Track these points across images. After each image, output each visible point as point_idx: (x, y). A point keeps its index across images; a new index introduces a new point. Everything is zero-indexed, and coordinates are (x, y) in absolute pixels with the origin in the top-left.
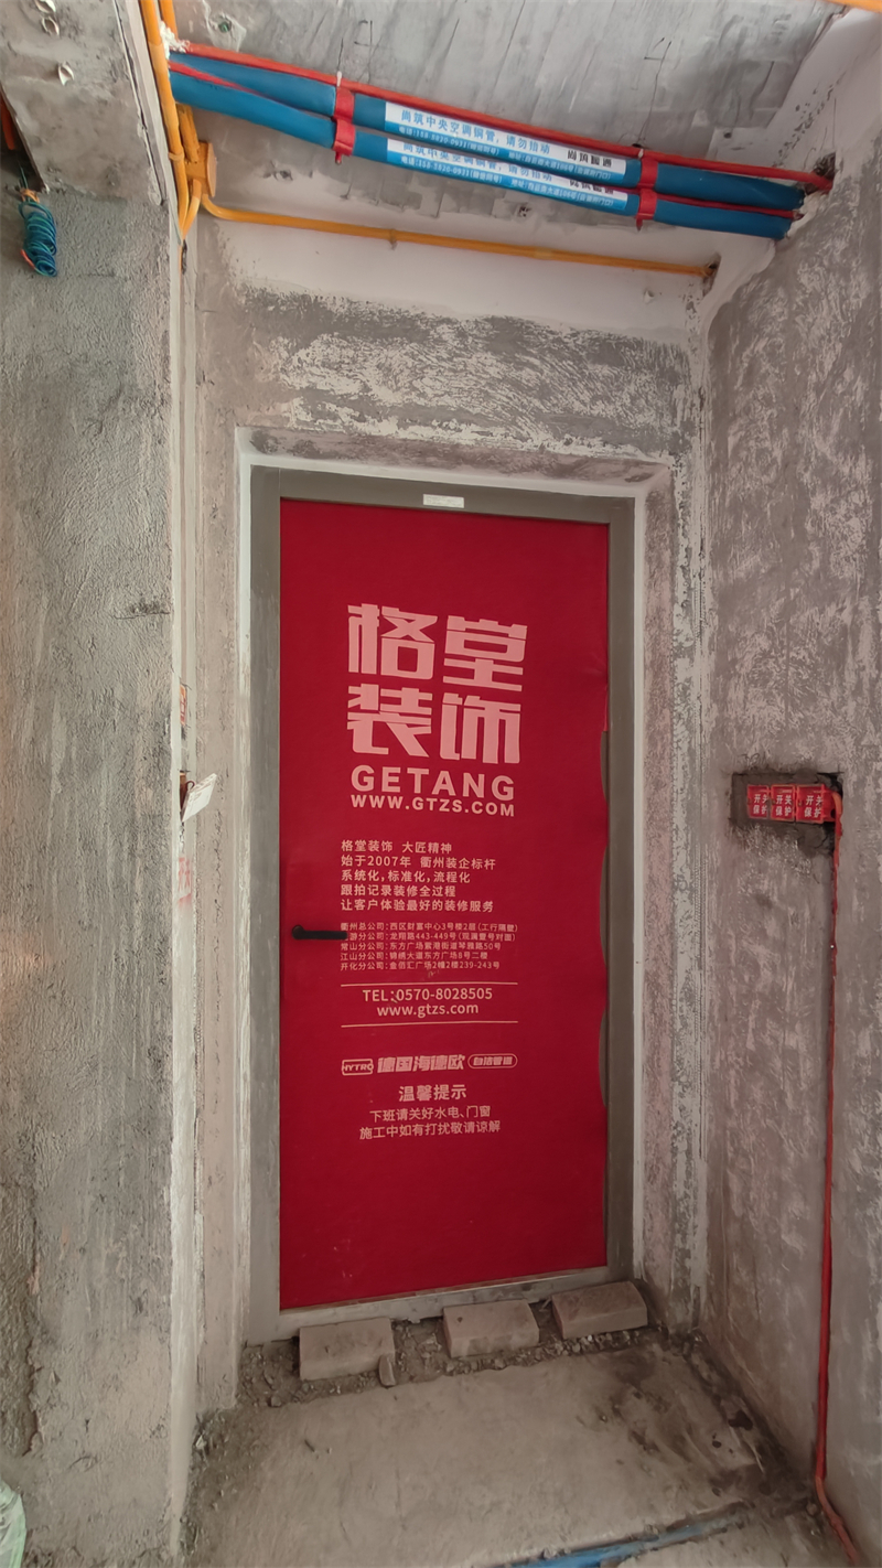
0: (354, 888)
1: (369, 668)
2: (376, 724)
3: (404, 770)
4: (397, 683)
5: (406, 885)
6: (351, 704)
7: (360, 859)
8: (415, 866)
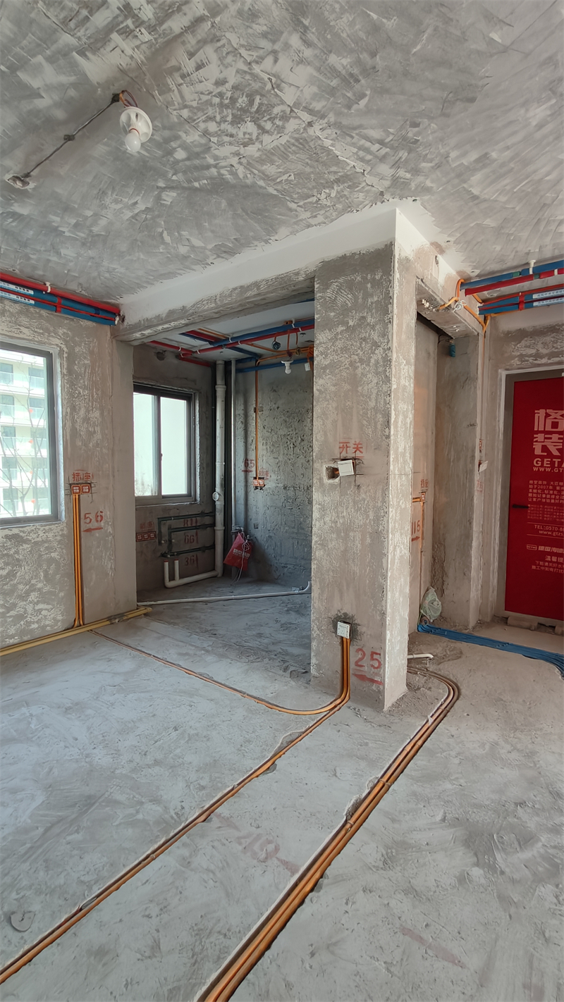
0: (533, 494)
1: (541, 429)
2: (543, 446)
3: (552, 460)
4: (551, 433)
5: (551, 495)
6: (535, 440)
7: (535, 486)
8: (554, 489)
